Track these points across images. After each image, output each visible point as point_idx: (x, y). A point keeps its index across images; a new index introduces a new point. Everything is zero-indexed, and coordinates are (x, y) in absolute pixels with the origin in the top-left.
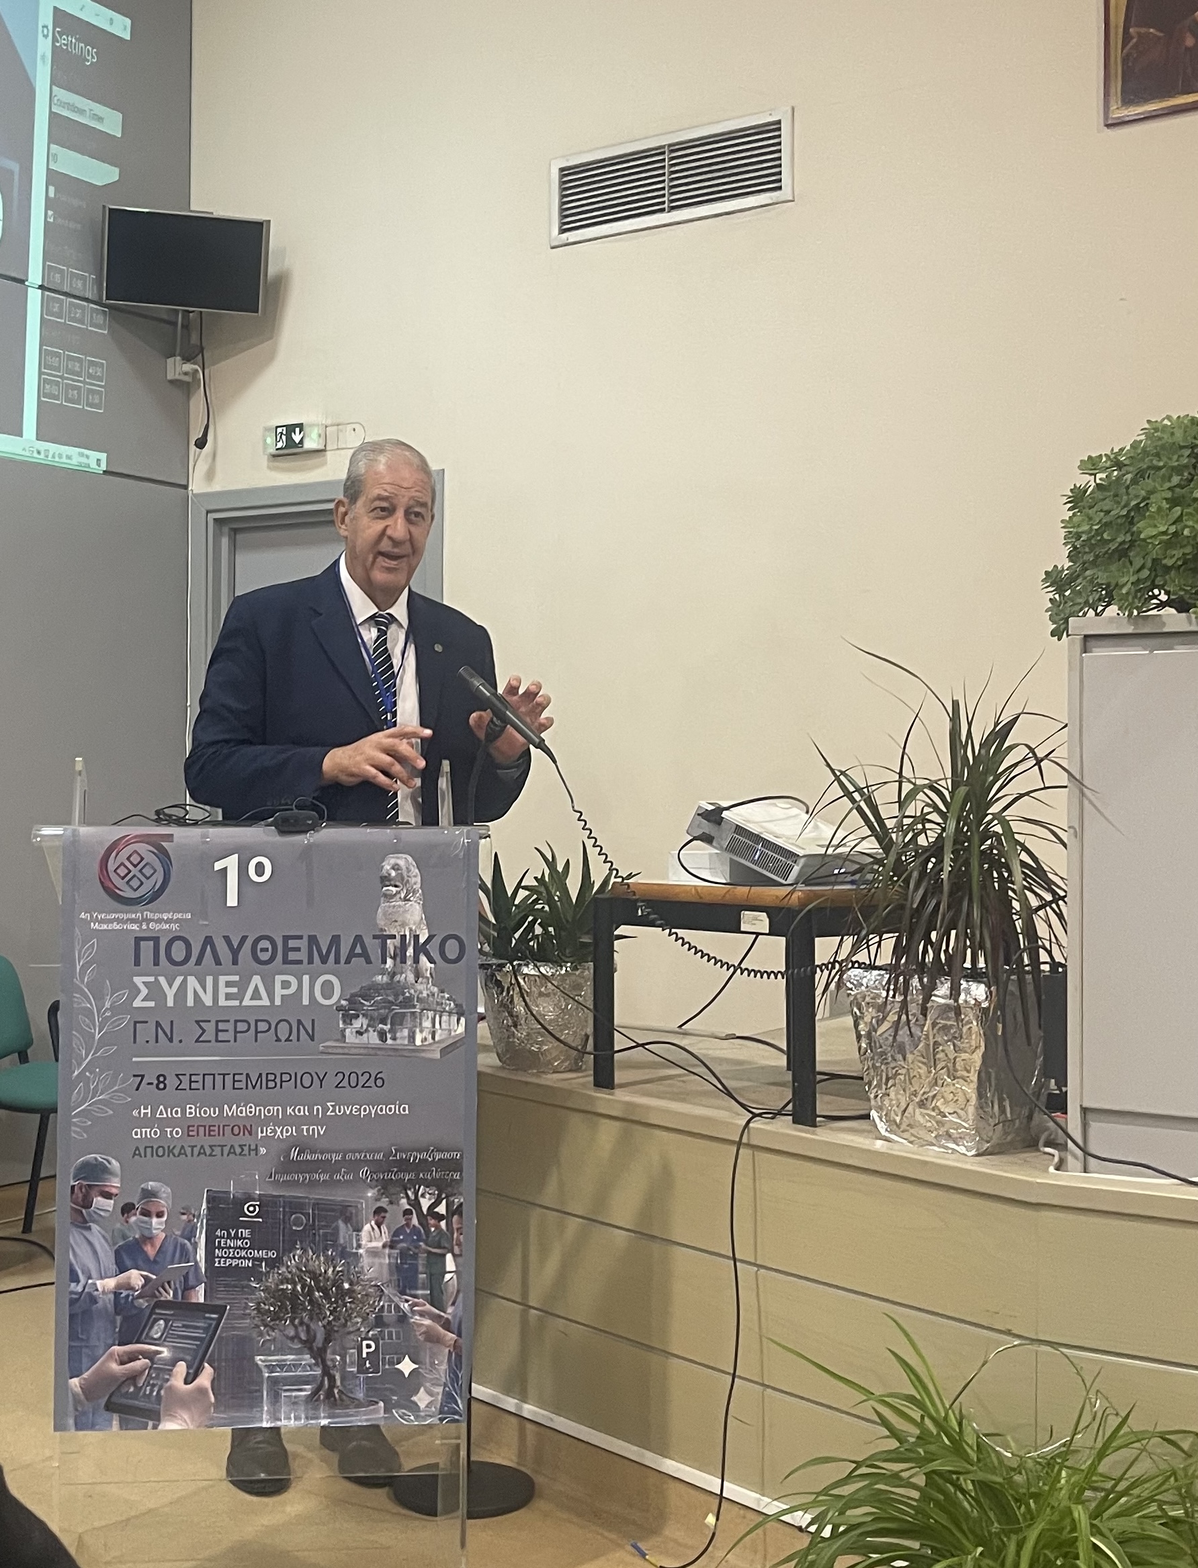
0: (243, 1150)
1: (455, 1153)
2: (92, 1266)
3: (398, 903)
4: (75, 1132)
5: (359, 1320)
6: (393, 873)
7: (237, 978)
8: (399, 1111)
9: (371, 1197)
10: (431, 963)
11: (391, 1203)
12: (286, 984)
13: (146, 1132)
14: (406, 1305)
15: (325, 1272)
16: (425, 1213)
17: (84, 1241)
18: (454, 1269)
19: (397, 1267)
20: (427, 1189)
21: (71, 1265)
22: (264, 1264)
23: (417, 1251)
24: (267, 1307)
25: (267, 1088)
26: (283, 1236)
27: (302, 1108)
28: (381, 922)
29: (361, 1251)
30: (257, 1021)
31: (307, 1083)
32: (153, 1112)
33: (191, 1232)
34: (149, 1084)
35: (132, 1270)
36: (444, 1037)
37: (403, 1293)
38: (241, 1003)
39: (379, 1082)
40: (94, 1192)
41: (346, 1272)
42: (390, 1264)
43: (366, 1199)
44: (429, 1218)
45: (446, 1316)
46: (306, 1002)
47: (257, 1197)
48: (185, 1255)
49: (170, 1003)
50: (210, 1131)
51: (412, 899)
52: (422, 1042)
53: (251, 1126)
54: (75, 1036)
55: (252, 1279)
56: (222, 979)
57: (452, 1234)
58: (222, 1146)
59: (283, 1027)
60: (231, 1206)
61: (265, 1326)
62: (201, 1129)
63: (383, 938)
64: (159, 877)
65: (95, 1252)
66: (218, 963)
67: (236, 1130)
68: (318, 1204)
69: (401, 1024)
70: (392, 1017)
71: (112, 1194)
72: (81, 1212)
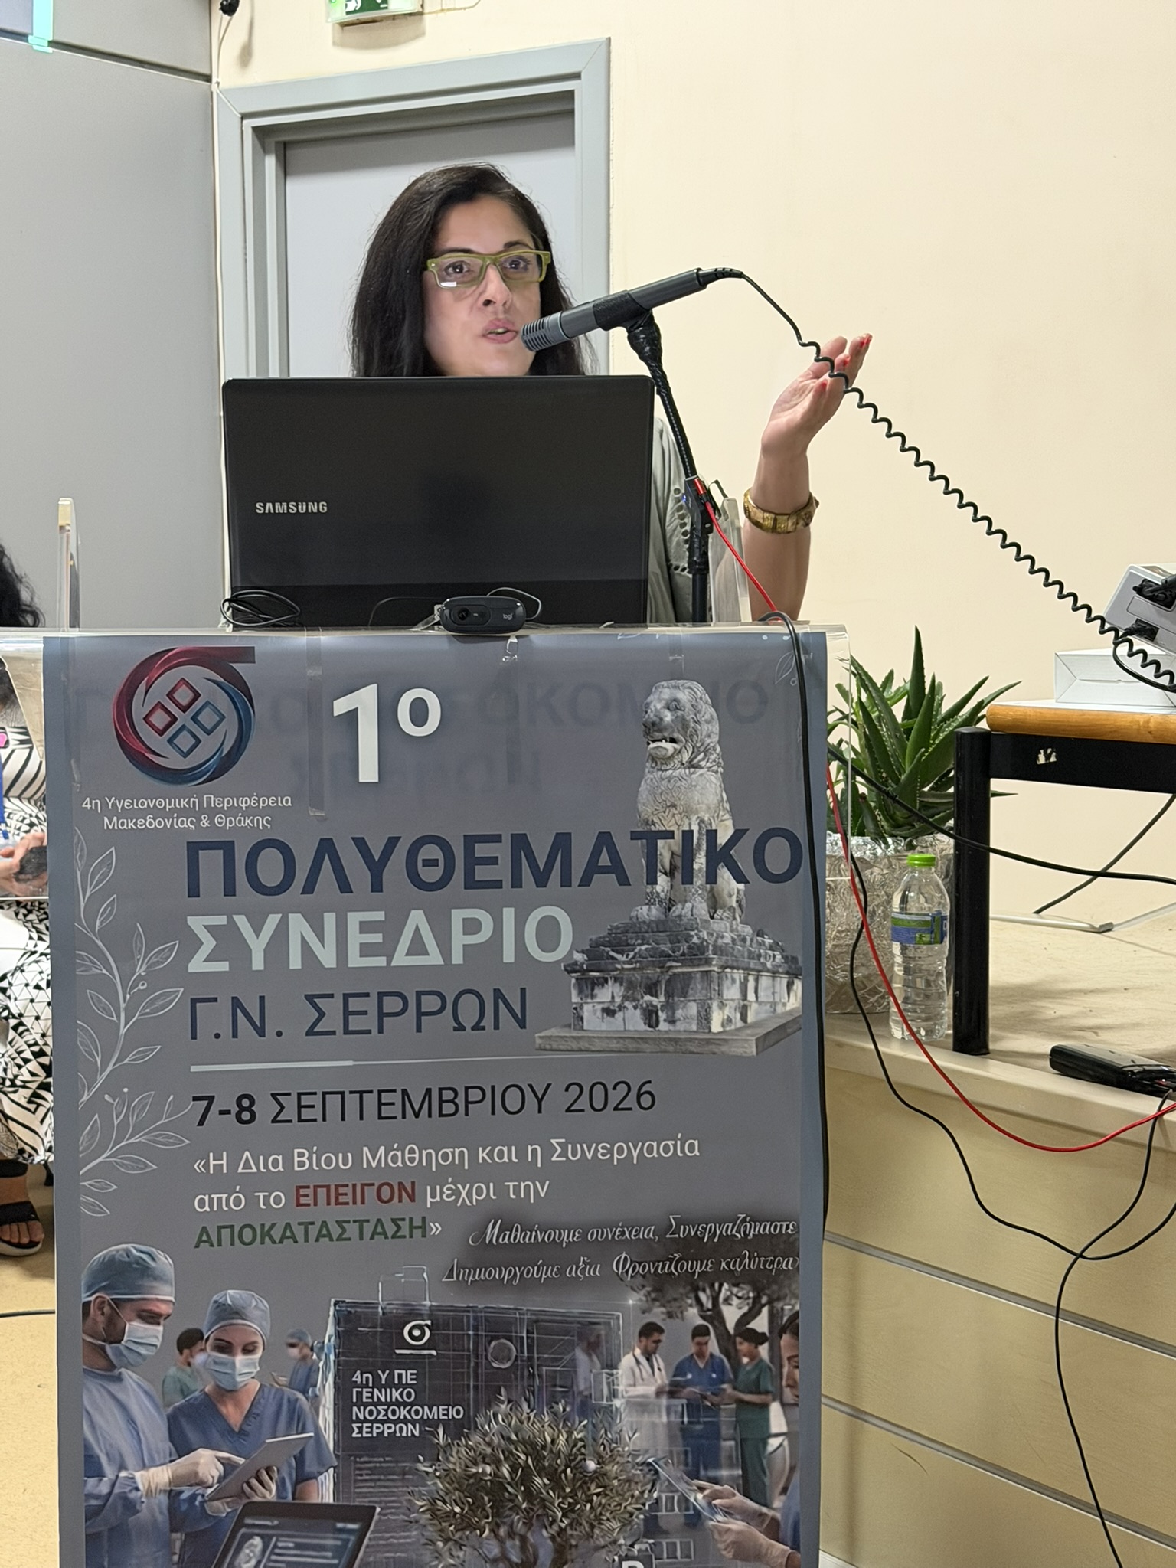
0: (399, 1228)
1: (785, 1224)
2: (125, 1445)
3: (677, 773)
4: (88, 1205)
5: (615, 1525)
6: (668, 717)
7: (379, 916)
8: (682, 1151)
9: (633, 1305)
10: (738, 882)
11: (670, 1315)
12: (471, 926)
13: (220, 1200)
14: (700, 1496)
15: (553, 1441)
16: (732, 1331)
17: (110, 1400)
18: (784, 1430)
19: (683, 1430)
20: (735, 1290)
21: (87, 1447)
22: (441, 1431)
23: (716, 1399)
24: (448, 1508)
25: (441, 1115)
26: (476, 1379)
27: (505, 1149)
28: (646, 806)
29: (617, 1403)
30: (419, 994)
31: (513, 1103)
32: (233, 1164)
33: (308, 1376)
34: (222, 1113)
35: (201, 1451)
36: (763, 1016)
37: (694, 1475)
38: (389, 962)
40: (126, 1312)
41: (590, 1441)
42: (669, 1422)
43: (626, 1310)
44: (738, 1339)
45: (771, 1513)
46: (509, 956)
47: (426, 1312)
48: (297, 1419)
49: (258, 963)
50: (337, 1195)
51: (703, 763)
52: (723, 1026)
53: (413, 1183)
54: (83, 1029)
55: (421, 1458)
56: (354, 919)
57: (781, 1366)
58: (361, 1222)
59: (469, 1005)
60: (379, 1329)
61: (446, 1540)
62: (322, 1192)
63: (650, 837)
64: (229, 731)
65: (131, 1421)
66: (345, 887)
67: (386, 1192)
68: (537, 1321)
69: (684, 994)
70: (668, 982)
71: (159, 1315)
72: (103, 1349)
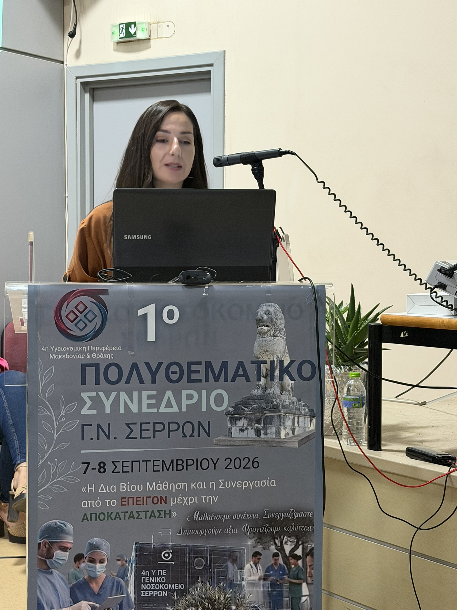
0: (160, 514)
1: (308, 513)
2: (53, 598)
3: (268, 339)
4: (41, 505)
6: (265, 317)
7: (155, 393)
8: (269, 484)
9: (250, 544)
11: (264, 548)
12: (189, 397)
13: (91, 503)
15: (219, 598)
16: (288, 555)
17: (47, 581)
18: (308, 594)
19: (269, 594)
20: (289, 539)
21: (39, 600)
22: (175, 594)
23: (282, 582)
25: (177, 470)
26: (189, 574)
27: (201, 483)
28: (257, 351)
29: (244, 583)
30: (169, 423)
31: (205, 466)
32: (97, 489)
33: (124, 572)
34: (93, 469)
35: (83, 602)
36: (301, 432)
38: (158, 410)
39: (256, 465)
40: (55, 546)
41: (233, 598)
42: (264, 591)
43: (246, 546)
44: (290, 558)
46: (204, 409)
47: (170, 547)
48: (120, 589)
49: (108, 411)
50: (137, 501)
51: (278, 335)
52: (285, 436)
53: (166, 497)
54: (40, 436)
55: (168, 605)
56: (145, 394)
57: (307, 569)
58: (146, 512)
59: (188, 427)
60: (152, 554)
62: (131, 500)
63: (258, 363)
64: (98, 321)
65: (56, 590)
66: (141, 381)
67: (155, 500)
68: (213, 550)
69: (271, 424)
70: (265, 419)
71: (68, 548)
72: (45, 561)
